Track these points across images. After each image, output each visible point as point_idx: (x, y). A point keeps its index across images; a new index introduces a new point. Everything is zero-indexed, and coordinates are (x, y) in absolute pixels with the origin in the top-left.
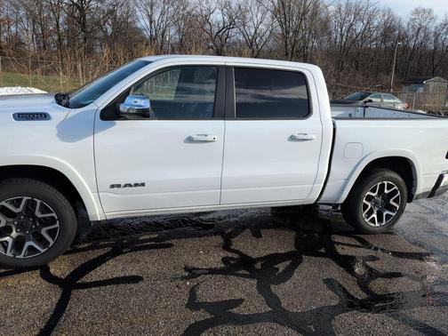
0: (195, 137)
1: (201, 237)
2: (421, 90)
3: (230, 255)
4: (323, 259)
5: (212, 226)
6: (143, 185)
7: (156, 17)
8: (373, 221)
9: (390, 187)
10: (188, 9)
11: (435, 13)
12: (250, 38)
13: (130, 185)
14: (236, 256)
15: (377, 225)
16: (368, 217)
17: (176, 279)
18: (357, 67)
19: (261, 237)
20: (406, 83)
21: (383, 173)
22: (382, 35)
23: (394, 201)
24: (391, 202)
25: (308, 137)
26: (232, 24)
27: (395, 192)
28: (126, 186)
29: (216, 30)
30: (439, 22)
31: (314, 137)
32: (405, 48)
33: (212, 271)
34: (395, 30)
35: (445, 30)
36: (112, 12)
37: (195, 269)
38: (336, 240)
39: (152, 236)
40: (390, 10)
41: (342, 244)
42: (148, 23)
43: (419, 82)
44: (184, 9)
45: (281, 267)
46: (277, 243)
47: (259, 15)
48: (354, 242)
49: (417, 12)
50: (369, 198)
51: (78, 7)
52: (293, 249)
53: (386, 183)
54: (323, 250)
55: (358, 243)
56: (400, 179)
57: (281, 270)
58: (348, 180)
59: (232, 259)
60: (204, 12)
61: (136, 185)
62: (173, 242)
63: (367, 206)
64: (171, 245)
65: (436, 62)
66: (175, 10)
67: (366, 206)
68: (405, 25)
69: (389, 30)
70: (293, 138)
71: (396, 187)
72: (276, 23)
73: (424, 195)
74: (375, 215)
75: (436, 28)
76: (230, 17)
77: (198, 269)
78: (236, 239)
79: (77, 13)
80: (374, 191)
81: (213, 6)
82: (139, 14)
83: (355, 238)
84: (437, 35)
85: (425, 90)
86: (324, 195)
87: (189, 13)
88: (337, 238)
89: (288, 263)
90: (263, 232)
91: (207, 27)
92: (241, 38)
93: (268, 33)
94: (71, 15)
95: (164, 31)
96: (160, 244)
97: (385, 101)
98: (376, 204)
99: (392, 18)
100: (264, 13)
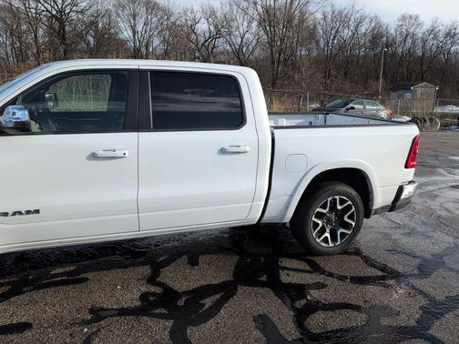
0: (100, 153)
1: (126, 267)
2: (408, 95)
3: (152, 289)
4: (262, 290)
5: (143, 254)
6: (37, 212)
7: (140, 28)
8: (326, 240)
9: (342, 202)
10: (172, 19)
11: (421, 19)
12: (237, 47)
13: (20, 213)
14: (158, 290)
15: (331, 245)
16: (319, 237)
17: (74, 324)
18: (346, 74)
19: (197, 265)
20: (395, 89)
21: (333, 187)
22: (370, 41)
23: (349, 217)
24: (346, 219)
25: (242, 149)
26: (218, 34)
27: (349, 207)
28: (14, 214)
29: (202, 40)
30: (425, 28)
31: (248, 149)
32: (394, 55)
33: (123, 312)
34: (382, 37)
35: (432, 36)
36: (93, 24)
37: (103, 309)
38: (283, 265)
39: (67, 269)
40: (376, 17)
41: (288, 269)
42: (131, 35)
43: (407, 88)
44: (168, 19)
45: (208, 302)
46: (214, 272)
47: (245, 24)
48: (303, 265)
49: (404, 18)
50: (319, 216)
51: (57, 19)
52: (231, 278)
53: (337, 197)
54: (264, 278)
55: (307, 268)
56: (354, 193)
57: (206, 307)
58: (292, 196)
59: (153, 294)
60: (189, 23)
61: (28, 212)
62: (89, 275)
63: (318, 224)
64: (87, 279)
65: (425, 68)
66: (159, 20)
67: (316, 225)
68: (392, 31)
69: (377, 36)
70: (223, 151)
71: (350, 202)
72: (262, 33)
73: (383, 209)
74: (327, 234)
75: (424, 34)
76: (216, 27)
77: (107, 309)
78: (166, 268)
79: (56, 25)
80: (324, 207)
81: (198, 16)
82: (121, 25)
83: (305, 261)
84: (424, 41)
85: (413, 96)
86: (266, 215)
87: (174, 24)
88: (286, 262)
89: (218, 296)
90: (202, 259)
91: (193, 36)
92: (228, 48)
93: (255, 42)
94: (50, 27)
95: (148, 42)
96: (74, 280)
97: (368, 107)
98: (329, 221)
99: (379, 25)
100: (250, 22)
